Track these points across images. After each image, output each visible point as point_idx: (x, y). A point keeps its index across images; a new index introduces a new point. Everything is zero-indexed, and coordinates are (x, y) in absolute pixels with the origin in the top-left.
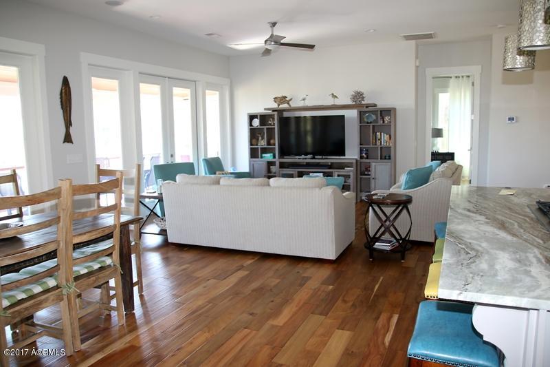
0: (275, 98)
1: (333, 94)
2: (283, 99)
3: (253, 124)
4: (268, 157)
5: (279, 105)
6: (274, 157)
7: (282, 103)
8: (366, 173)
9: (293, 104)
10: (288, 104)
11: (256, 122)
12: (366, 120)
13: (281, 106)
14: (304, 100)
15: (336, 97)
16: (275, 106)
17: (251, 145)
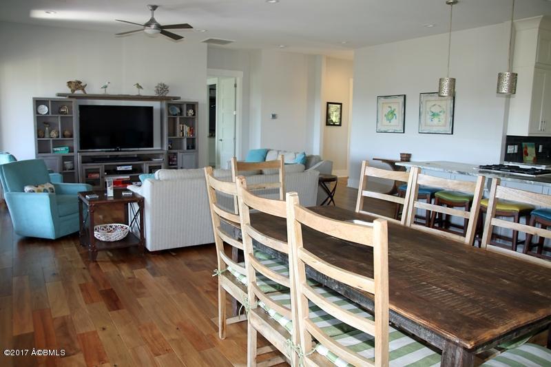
0: (68, 83)
1: (138, 84)
2: (77, 85)
3: (39, 112)
4: (63, 151)
5: (73, 91)
6: (71, 150)
7: (77, 89)
8: (171, 163)
9: (89, 91)
10: (83, 90)
11: (44, 110)
12: (171, 113)
13: (76, 92)
14: (106, 87)
15: (141, 87)
16: (68, 91)
17: (39, 137)
